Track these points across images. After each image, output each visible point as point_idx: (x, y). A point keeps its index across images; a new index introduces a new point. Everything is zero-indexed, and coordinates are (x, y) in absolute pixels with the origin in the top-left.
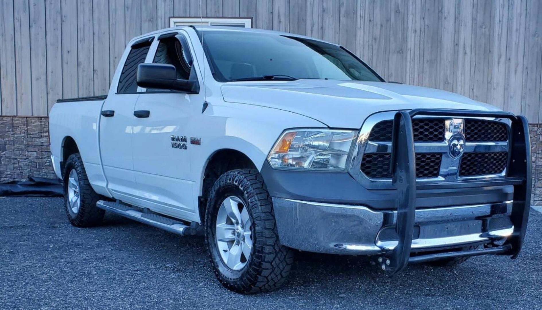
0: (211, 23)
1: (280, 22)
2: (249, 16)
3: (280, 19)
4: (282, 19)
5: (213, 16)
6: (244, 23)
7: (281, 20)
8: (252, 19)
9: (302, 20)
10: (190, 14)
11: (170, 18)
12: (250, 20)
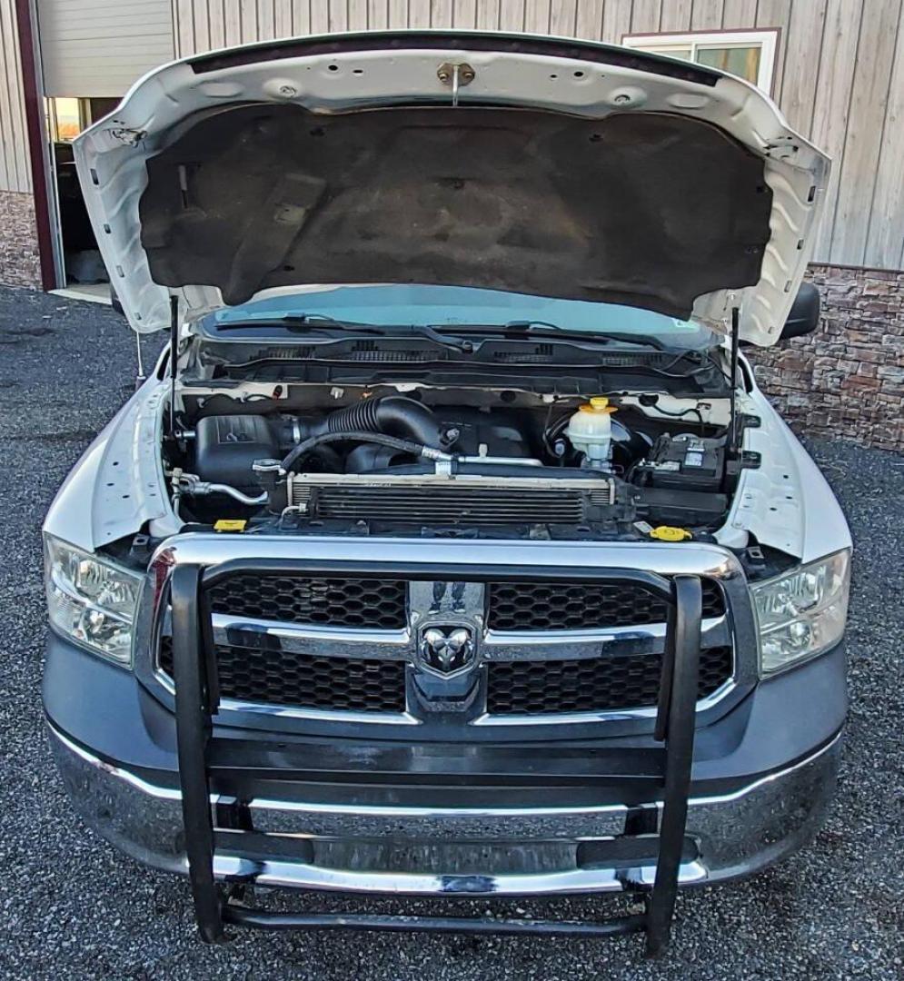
0: (696, 45)
1: (839, 34)
2: (774, 26)
3: (840, 29)
4: (845, 29)
5: (703, 29)
6: (761, 43)
7: (843, 32)
8: (779, 30)
9: (889, 28)
10: (660, 27)
11: (623, 36)
12: (774, 34)
